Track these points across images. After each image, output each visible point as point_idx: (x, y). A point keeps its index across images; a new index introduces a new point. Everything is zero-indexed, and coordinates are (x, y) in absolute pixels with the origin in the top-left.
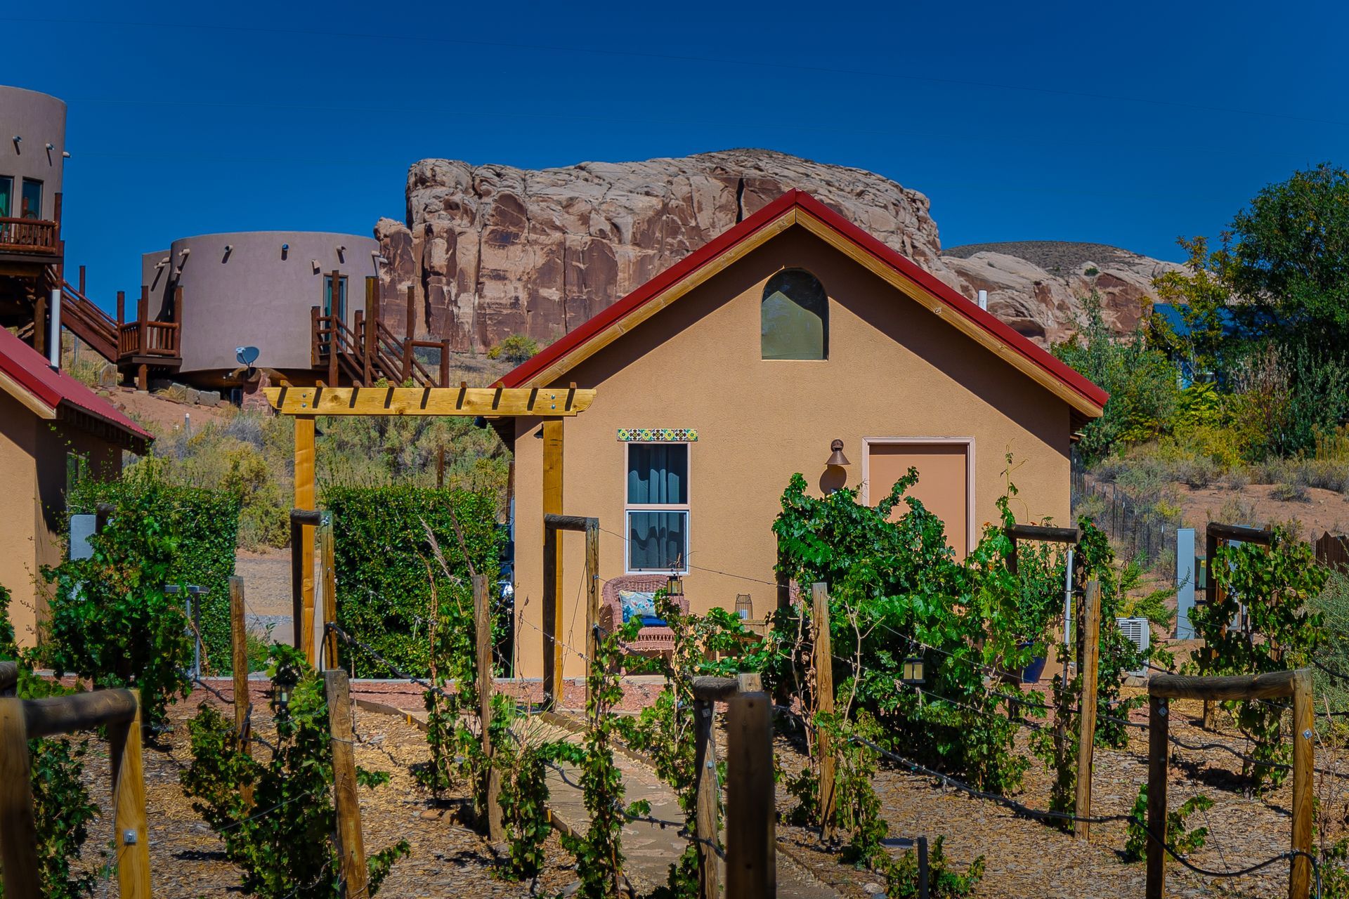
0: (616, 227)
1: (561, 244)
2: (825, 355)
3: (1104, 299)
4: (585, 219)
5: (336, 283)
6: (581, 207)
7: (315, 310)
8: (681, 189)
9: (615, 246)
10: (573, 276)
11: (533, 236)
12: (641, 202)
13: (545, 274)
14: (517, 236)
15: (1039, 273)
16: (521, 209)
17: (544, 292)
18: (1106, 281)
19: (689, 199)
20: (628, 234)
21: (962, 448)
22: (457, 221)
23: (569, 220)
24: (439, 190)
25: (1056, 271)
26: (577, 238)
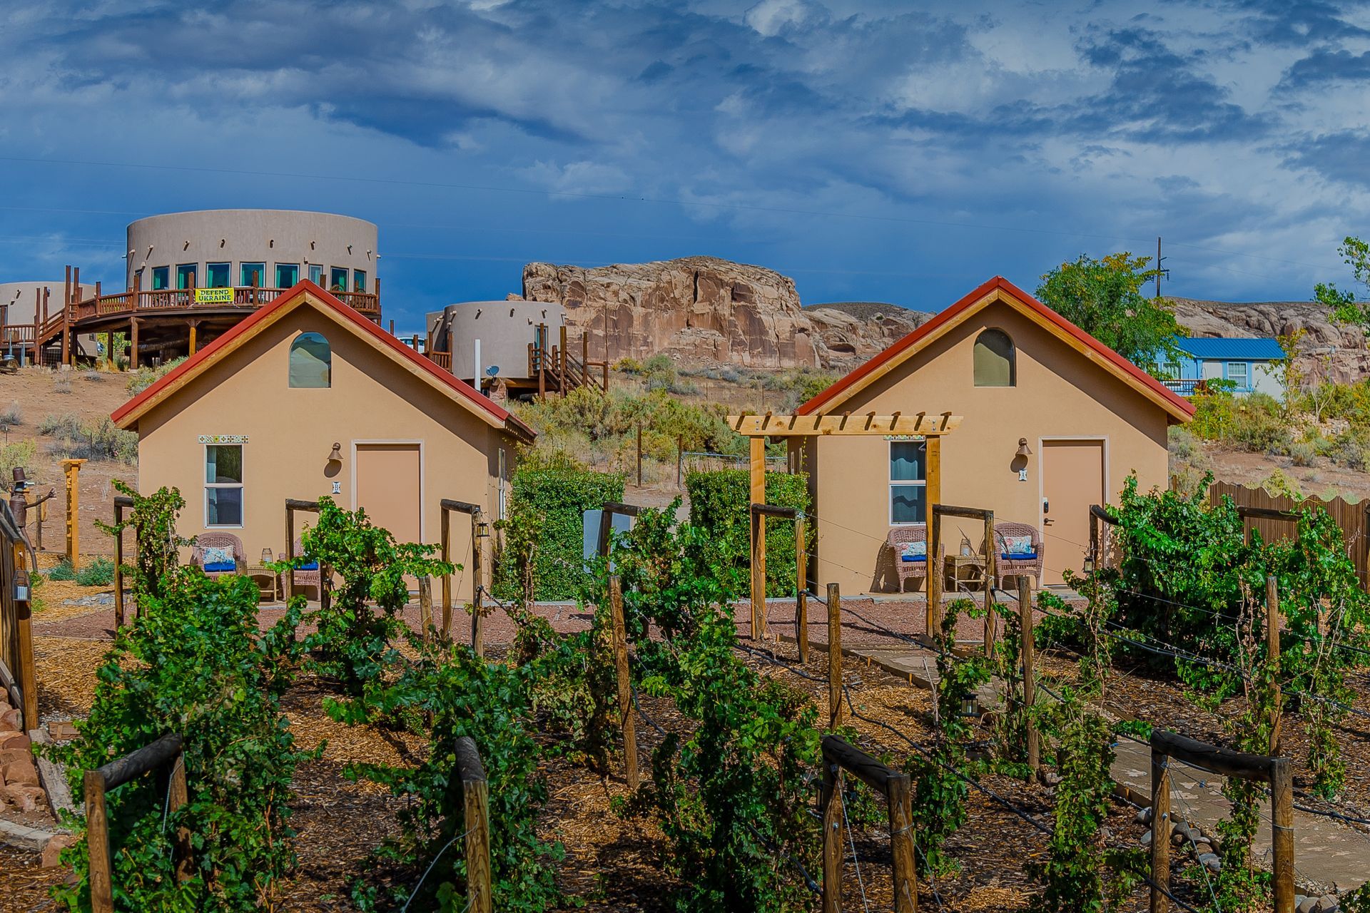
0: (632, 298)
1: (604, 307)
2: (1013, 382)
3: (886, 332)
4: (616, 294)
5: (542, 330)
6: (614, 287)
7: (530, 345)
8: (665, 277)
9: (632, 307)
10: (610, 324)
11: (589, 303)
12: (645, 284)
13: (596, 322)
14: (581, 303)
15: (853, 320)
16: (583, 288)
17: (595, 332)
18: (887, 322)
19: (670, 283)
20: (638, 302)
21: (1101, 443)
22: (550, 295)
23: (609, 295)
24: (539, 279)
25: (861, 318)
26: (613, 303)
